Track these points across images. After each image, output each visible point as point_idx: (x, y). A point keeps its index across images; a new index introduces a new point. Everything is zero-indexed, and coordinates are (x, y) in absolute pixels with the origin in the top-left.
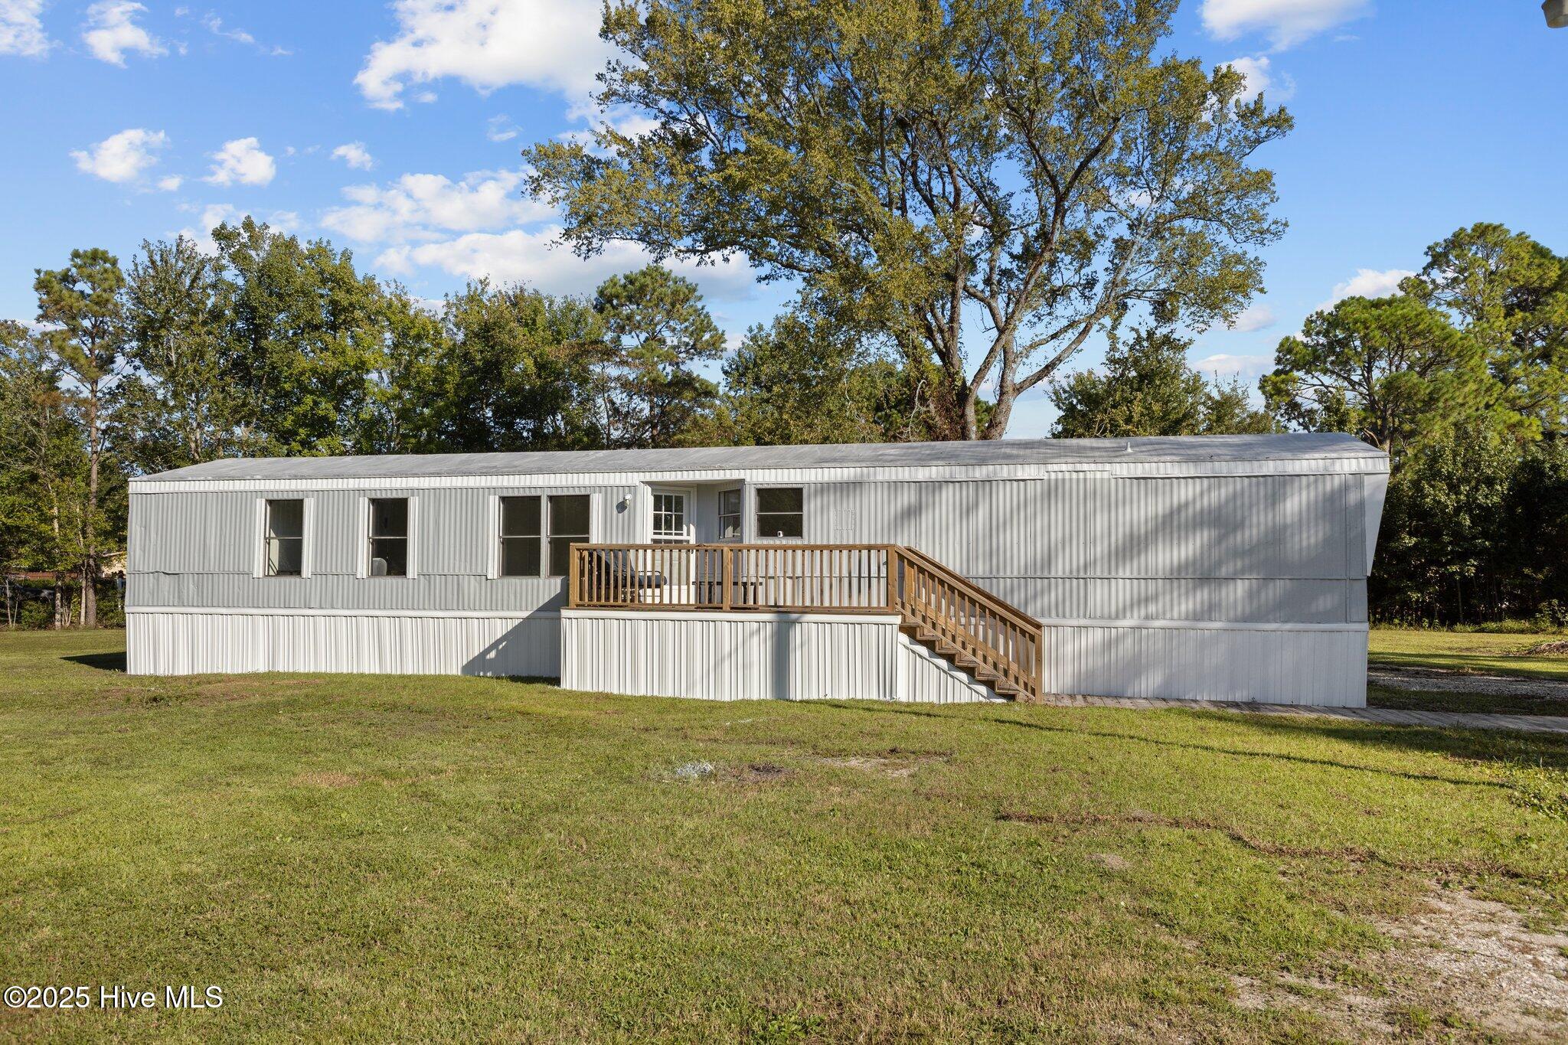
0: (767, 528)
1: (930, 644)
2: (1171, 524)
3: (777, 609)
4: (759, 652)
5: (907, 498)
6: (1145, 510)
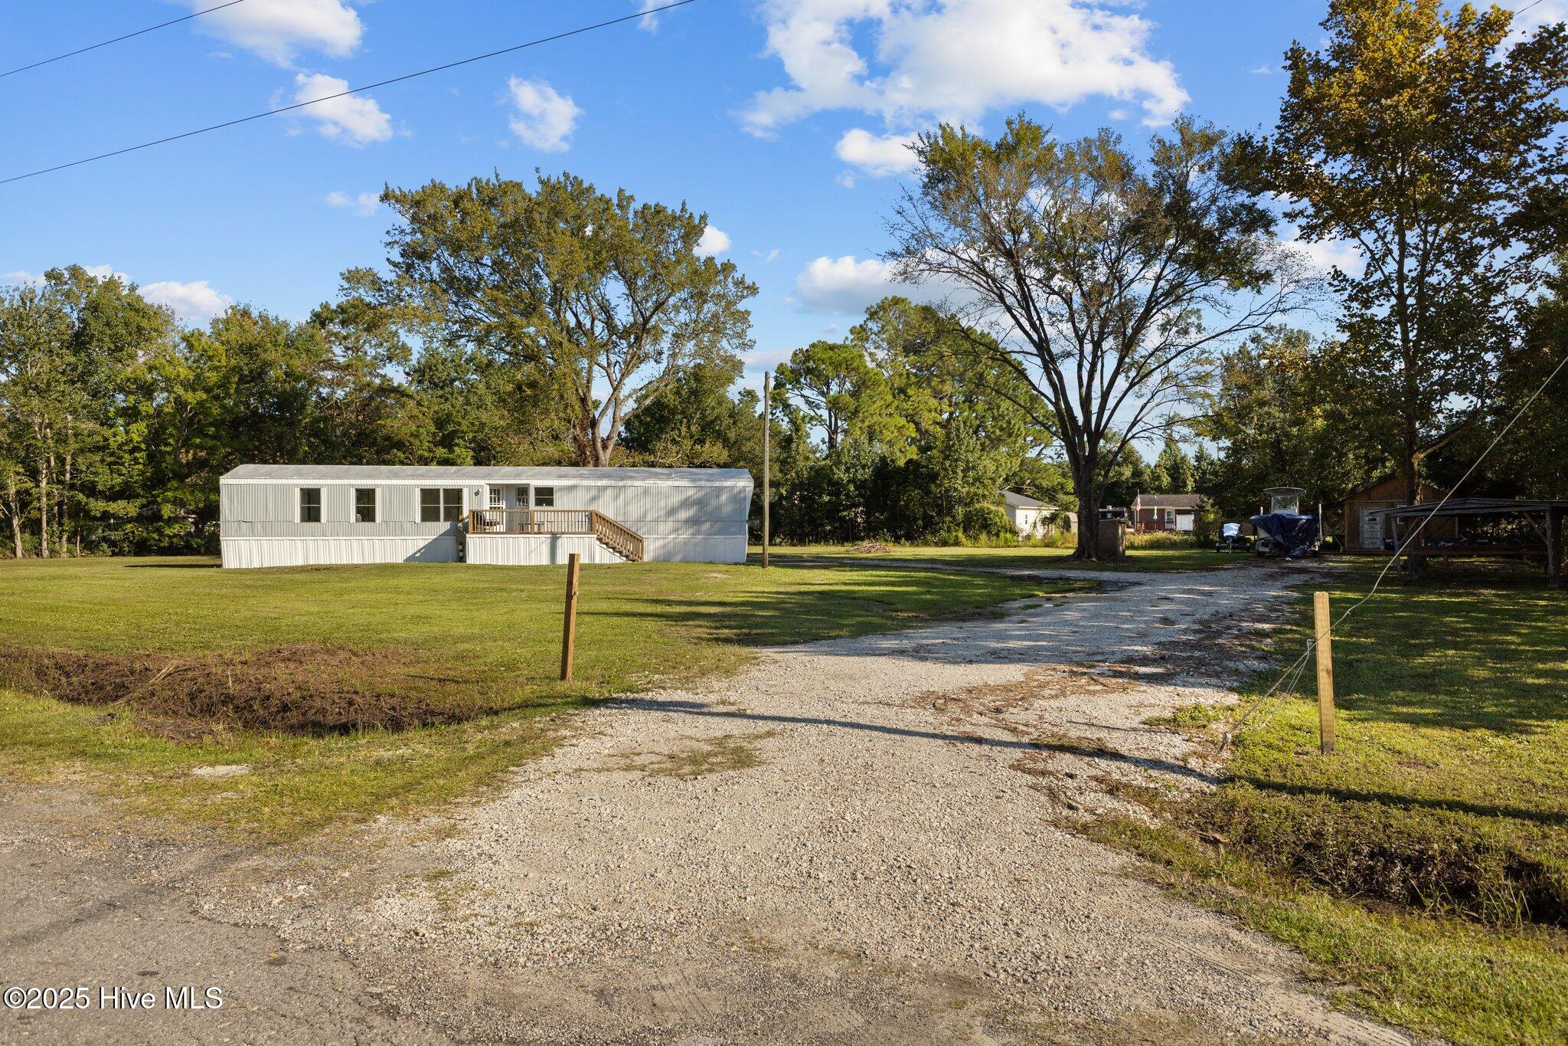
0: (539, 502)
1: (607, 544)
2: (685, 504)
3: (552, 533)
4: (545, 549)
5: (593, 493)
6: (676, 499)
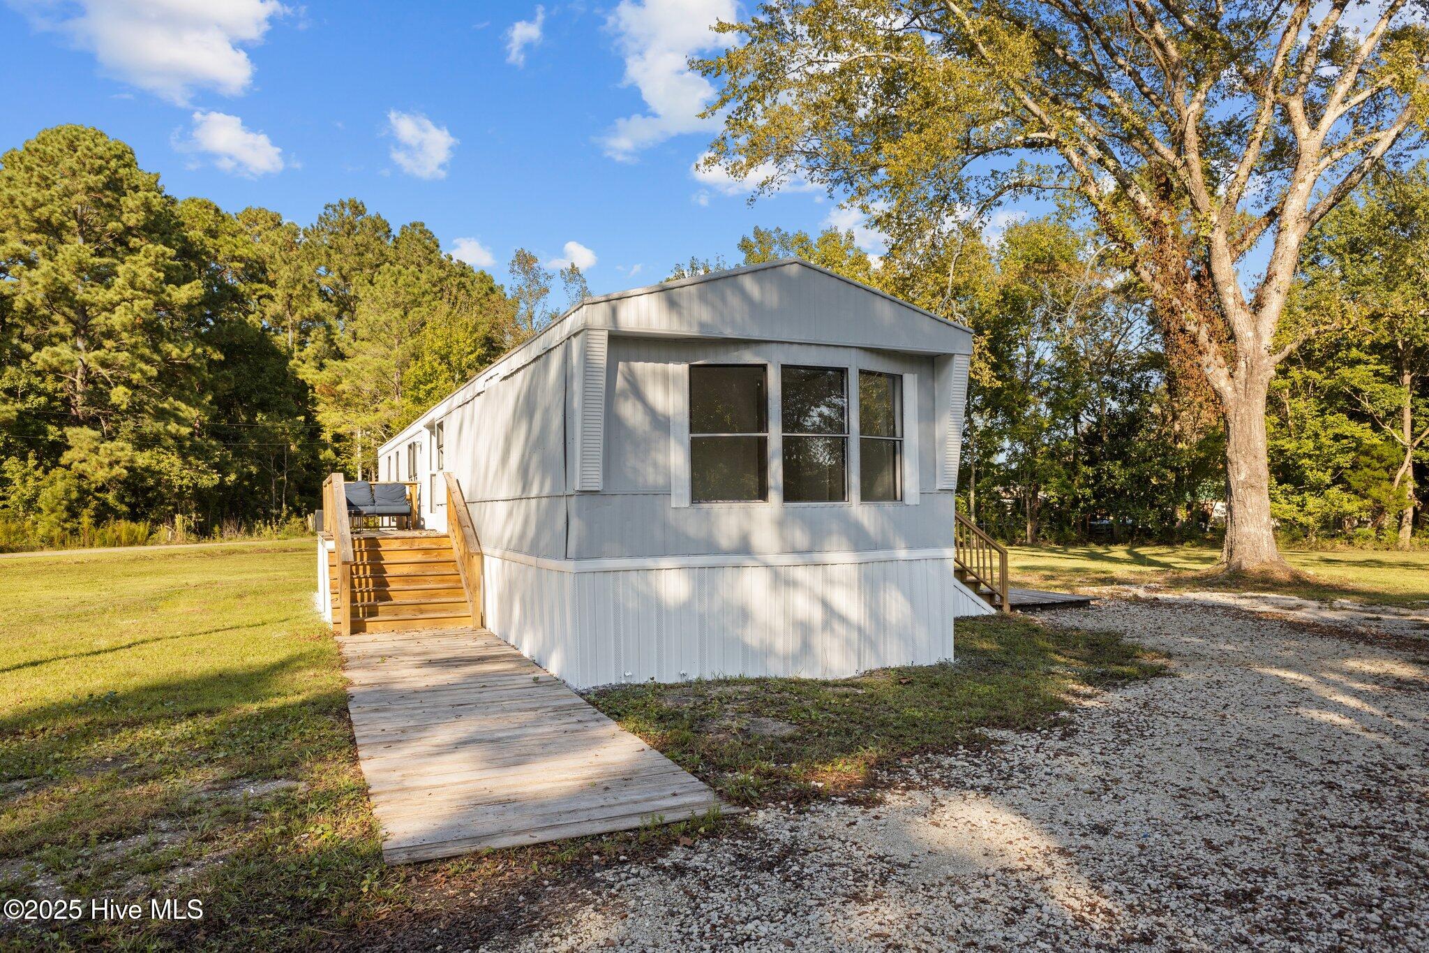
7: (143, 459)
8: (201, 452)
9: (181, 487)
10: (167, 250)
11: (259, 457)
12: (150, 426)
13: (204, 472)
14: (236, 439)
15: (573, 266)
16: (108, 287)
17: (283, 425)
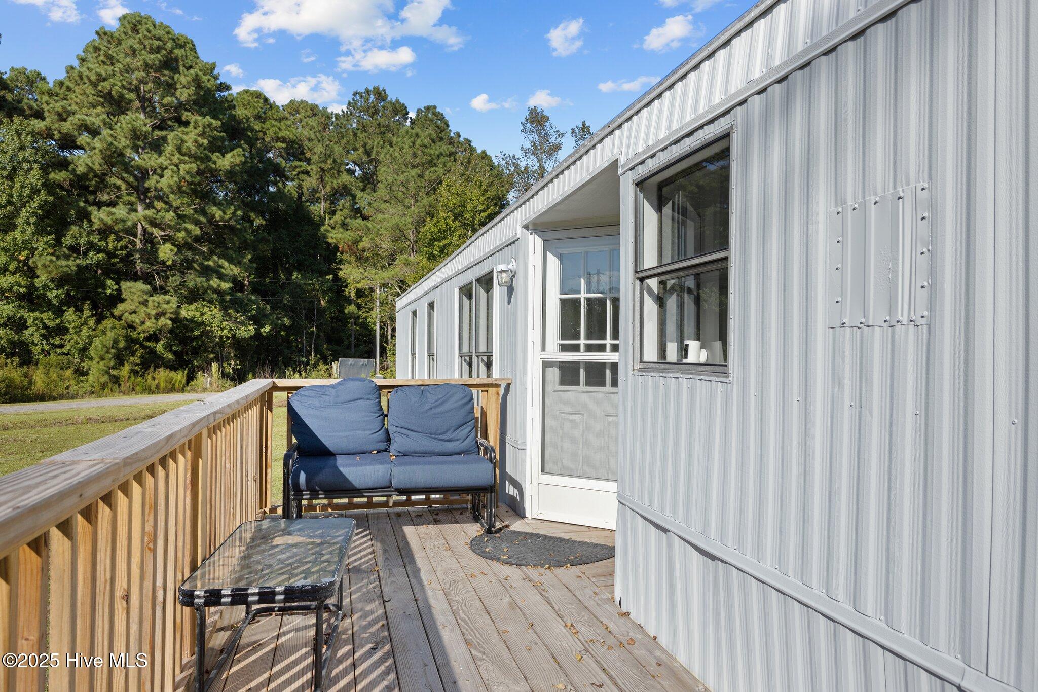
7: (188, 311)
8: (240, 306)
9: (221, 337)
10: (214, 121)
11: (291, 310)
12: (194, 280)
13: (243, 324)
14: (273, 294)
15: (584, 124)
16: (160, 154)
17: (314, 283)
